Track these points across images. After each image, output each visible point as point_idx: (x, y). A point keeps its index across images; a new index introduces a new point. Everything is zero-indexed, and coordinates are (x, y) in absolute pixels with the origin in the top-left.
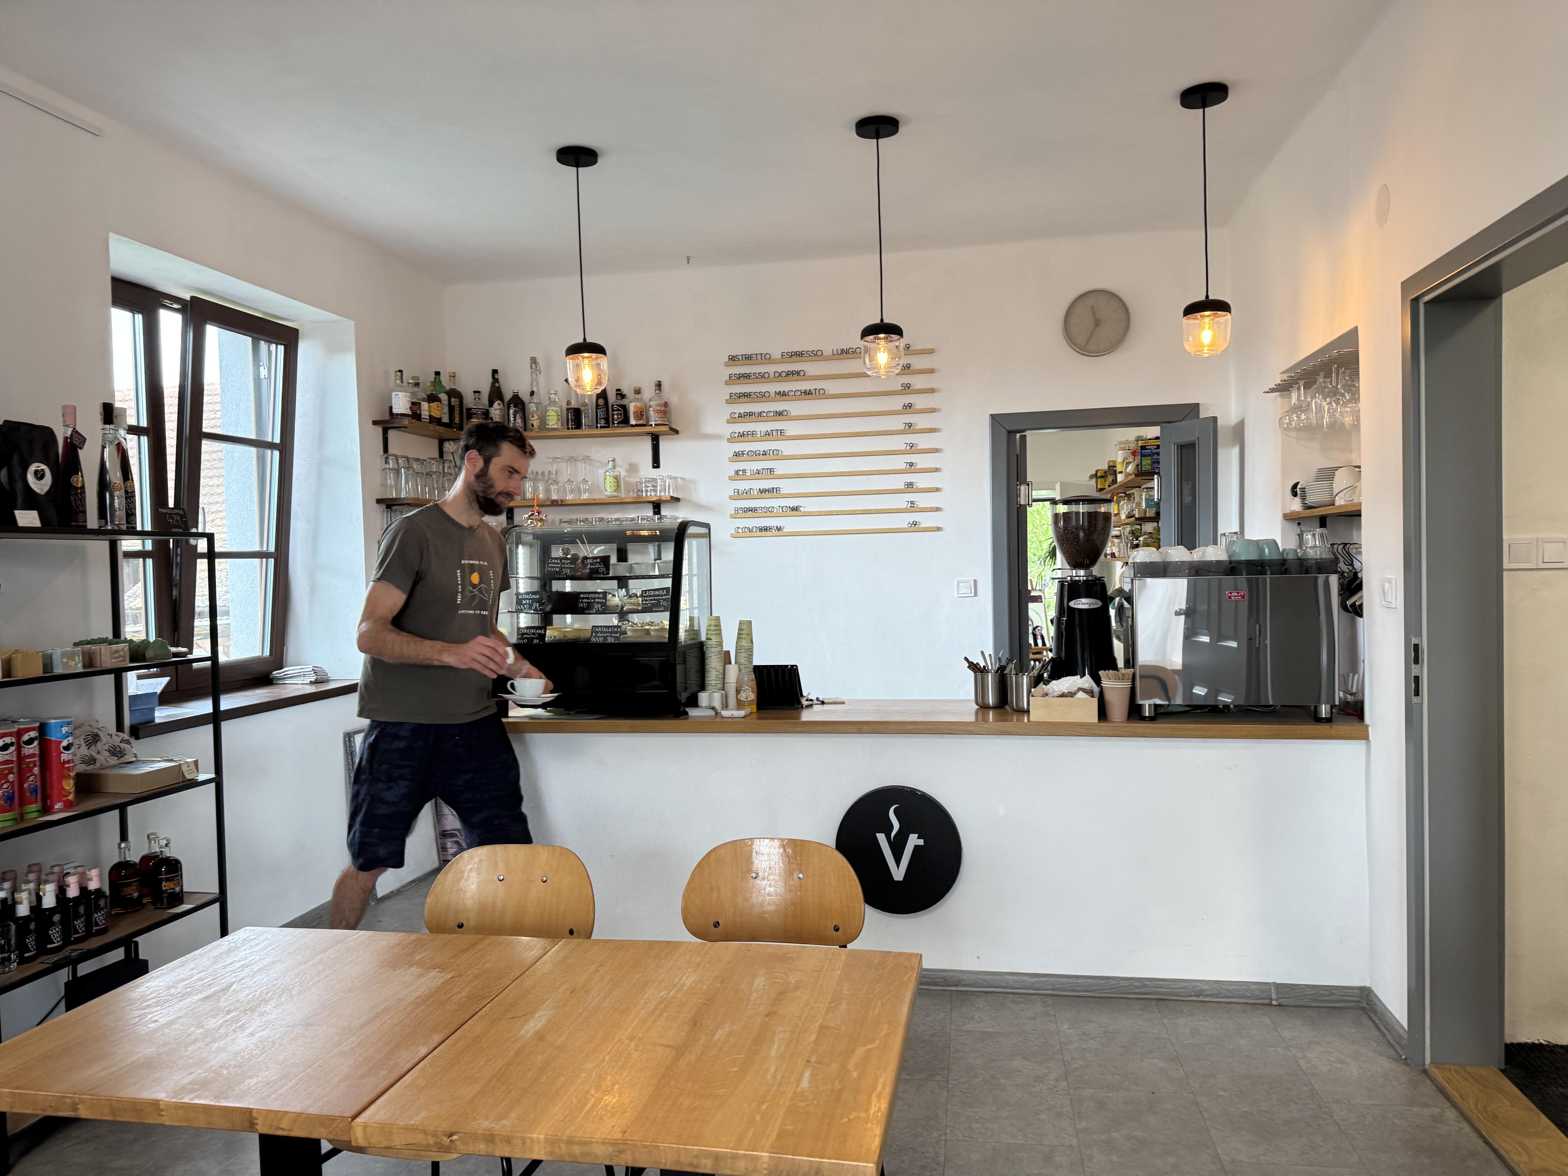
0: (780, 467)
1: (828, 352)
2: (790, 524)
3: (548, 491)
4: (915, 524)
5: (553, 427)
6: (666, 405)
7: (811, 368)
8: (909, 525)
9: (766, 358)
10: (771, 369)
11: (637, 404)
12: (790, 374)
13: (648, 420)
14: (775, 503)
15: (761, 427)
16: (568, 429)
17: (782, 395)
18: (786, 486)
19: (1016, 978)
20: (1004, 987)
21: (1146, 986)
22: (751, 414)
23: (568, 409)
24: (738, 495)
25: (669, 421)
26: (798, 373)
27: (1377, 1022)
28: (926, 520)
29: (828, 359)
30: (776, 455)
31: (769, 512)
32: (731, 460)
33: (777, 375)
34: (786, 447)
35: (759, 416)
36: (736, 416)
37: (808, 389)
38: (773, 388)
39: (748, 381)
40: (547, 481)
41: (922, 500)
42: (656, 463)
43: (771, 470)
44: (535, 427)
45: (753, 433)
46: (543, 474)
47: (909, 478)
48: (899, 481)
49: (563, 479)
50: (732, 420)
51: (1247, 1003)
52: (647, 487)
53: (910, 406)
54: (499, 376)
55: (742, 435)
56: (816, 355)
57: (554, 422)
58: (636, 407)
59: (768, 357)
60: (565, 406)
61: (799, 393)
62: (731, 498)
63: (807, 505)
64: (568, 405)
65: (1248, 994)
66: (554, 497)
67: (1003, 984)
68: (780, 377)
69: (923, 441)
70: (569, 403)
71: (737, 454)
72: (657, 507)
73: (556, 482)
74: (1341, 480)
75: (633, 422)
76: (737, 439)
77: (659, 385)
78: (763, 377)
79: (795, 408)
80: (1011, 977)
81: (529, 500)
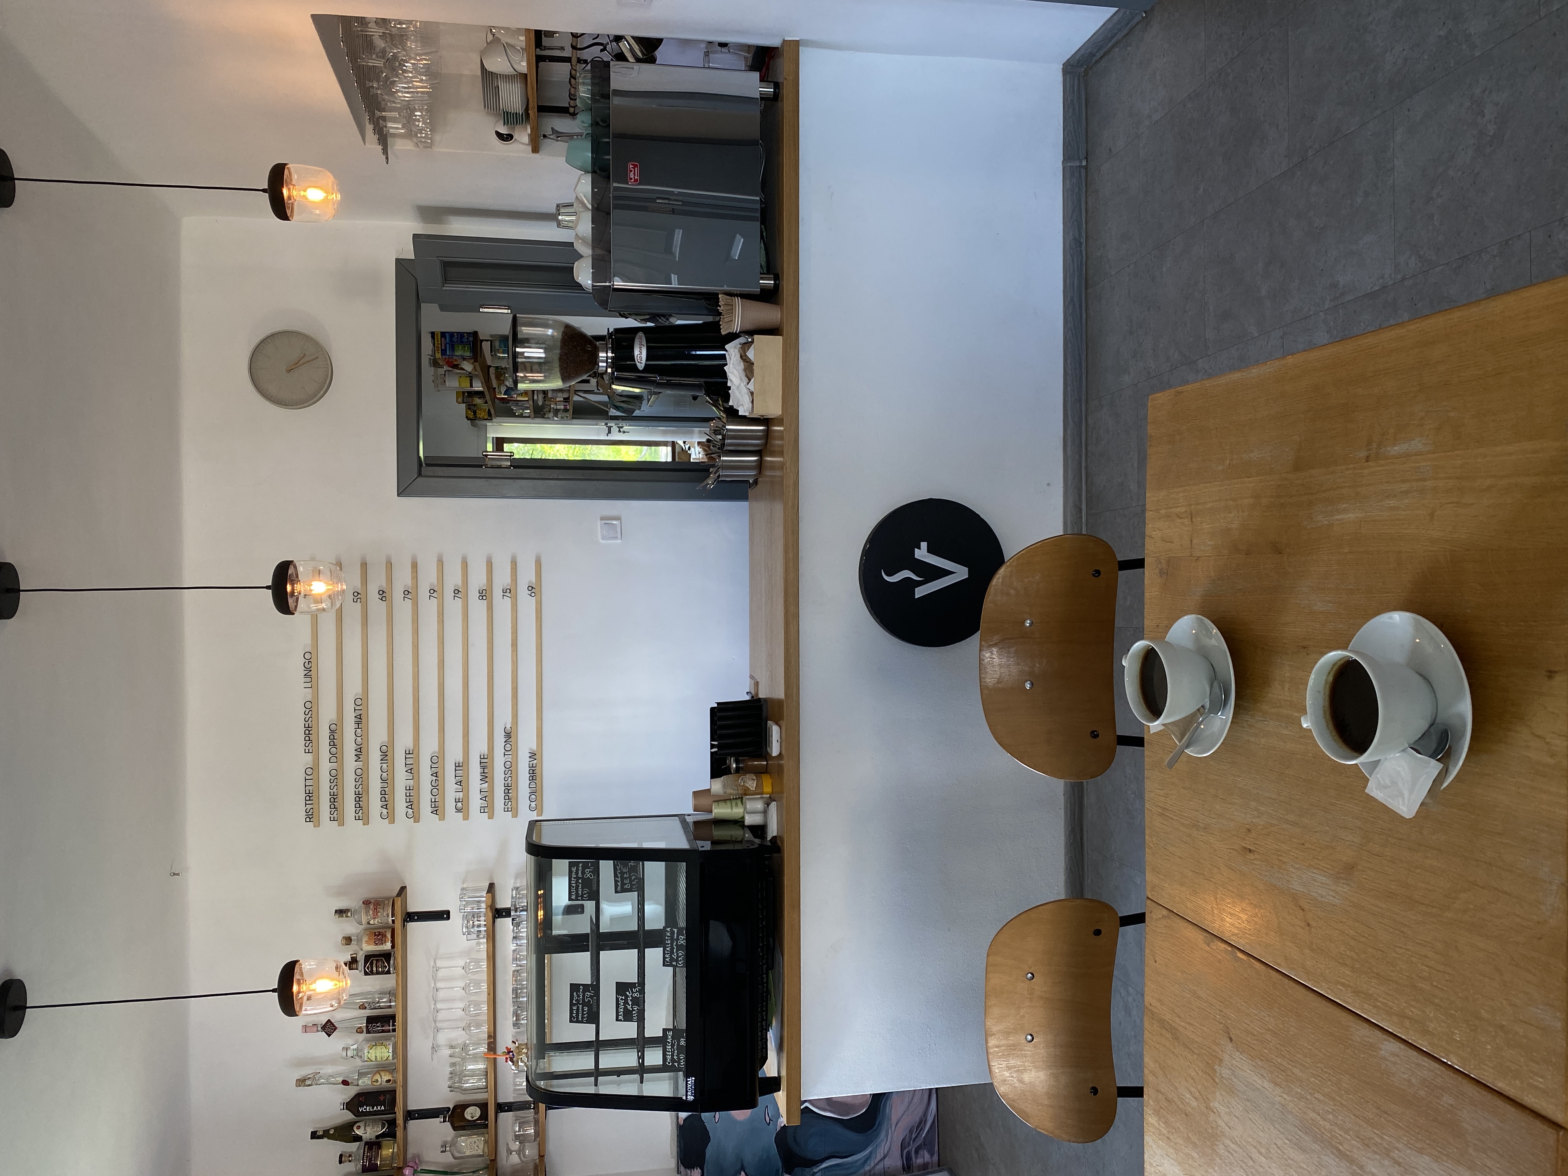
0: (454, 754)
1: (308, 694)
2: (526, 742)
3: (475, 1058)
4: (531, 588)
5: (391, 1051)
6: (367, 903)
7: (327, 714)
8: (533, 595)
9: (312, 773)
10: (325, 766)
11: (364, 941)
12: (333, 743)
13: (386, 927)
14: (499, 761)
15: (401, 779)
16: (394, 1030)
17: (360, 752)
18: (479, 746)
19: (1069, 444)
20: (1080, 456)
21: (1072, 298)
22: (383, 793)
23: (368, 1032)
24: (488, 809)
25: (388, 899)
26: (332, 732)
27: (1102, 52)
28: (526, 576)
29: (316, 695)
30: (437, 761)
31: (511, 769)
32: (442, 818)
33: (333, 759)
34: (429, 747)
35: (387, 782)
36: (385, 811)
37: (354, 719)
38: (350, 764)
39: (340, 796)
40: (463, 1059)
41: (502, 579)
42: (444, 915)
43: (457, 766)
44: (390, 1078)
45: (408, 789)
46: (453, 1065)
47: (473, 594)
48: (478, 608)
49: (459, 1036)
50: (390, 817)
51: (1086, 192)
52: (473, 926)
53: (382, 593)
54: (320, 1127)
55: (410, 804)
56: (311, 709)
57: (384, 1049)
58: (367, 942)
59: (309, 771)
60: (364, 1035)
61: (359, 730)
62: (491, 817)
63: (503, 719)
64: (362, 1032)
65: (1077, 190)
66: (483, 1049)
67: (1077, 457)
68: (336, 753)
69: (428, 577)
70: (359, 1031)
71: (435, 811)
72: (499, 913)
73: (464, 1047)
74: (498, 64)
75: (388, 946)
76: (415, 809)
77: (340, 912)
78: (336, 777)
79: (377, 736)
80: (1069, 449)
81: (487, 1082)
